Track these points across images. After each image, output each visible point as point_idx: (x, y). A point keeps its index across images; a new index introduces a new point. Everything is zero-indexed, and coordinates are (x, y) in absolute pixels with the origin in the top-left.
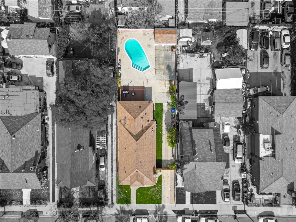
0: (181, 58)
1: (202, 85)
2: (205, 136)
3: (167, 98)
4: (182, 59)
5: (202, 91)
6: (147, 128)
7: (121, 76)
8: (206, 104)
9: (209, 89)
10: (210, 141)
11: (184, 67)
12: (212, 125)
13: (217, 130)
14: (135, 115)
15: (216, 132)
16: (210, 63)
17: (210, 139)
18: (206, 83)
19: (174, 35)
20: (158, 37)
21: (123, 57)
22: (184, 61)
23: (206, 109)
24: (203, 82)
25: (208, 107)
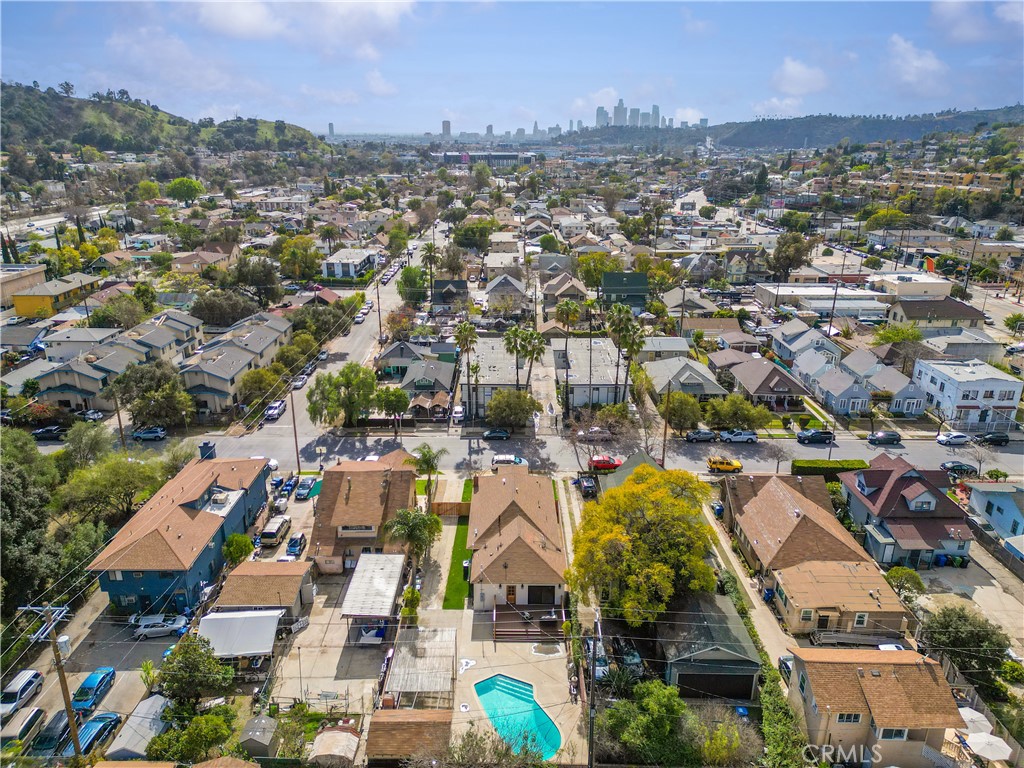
1: (316, 644)
2: (354, 512)
3: (429, 619)
4: (364, 703)
5: (322, 631)
6: (488, 533)
8: (321, 606)
9: (301, 636)
10: (347, 503)
11: (363, 683)
12: (326, 551)
13: (318, 539)
14: (518, 546)
17: (345, 506)
18: (304, 647)
23: (323, 598)
24: (313, 649)
25: (319, 601)
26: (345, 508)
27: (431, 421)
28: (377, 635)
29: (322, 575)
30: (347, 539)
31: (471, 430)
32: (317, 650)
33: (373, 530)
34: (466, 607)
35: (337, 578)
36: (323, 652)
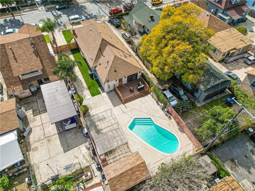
0: (88, 160)
1: (42, 137)
2: (24, 65)
3: (89, 104)
4: (86, 159)
5: (41, 129)
6: (98, 57)
7: (156, 103)
8: (32, 116)
9: (31, 136)
10: (17, 62)
12: (18, 88)
13: (10, 84)
14: (116, 60)
15: (10, 81)
16: (36, 174)
17: (16, 63)
18: (37, 142)
19: (112, 177)
20: (137, 160)
21: (169, 124)
22: (81, 157)
23: (30, 112)
24: (42, 141)
25: (29, 114)
26: (17, 64)
27: (27, 6)
28: (72, 123)
29: (22, 99)
30: (26, 80)
31: (49, 6)
32: (45, 140)
33: (39, 71)
34: (101, 92)
35: (30, 98)
36: (49, 141)
